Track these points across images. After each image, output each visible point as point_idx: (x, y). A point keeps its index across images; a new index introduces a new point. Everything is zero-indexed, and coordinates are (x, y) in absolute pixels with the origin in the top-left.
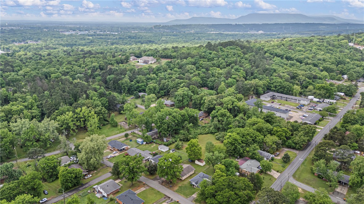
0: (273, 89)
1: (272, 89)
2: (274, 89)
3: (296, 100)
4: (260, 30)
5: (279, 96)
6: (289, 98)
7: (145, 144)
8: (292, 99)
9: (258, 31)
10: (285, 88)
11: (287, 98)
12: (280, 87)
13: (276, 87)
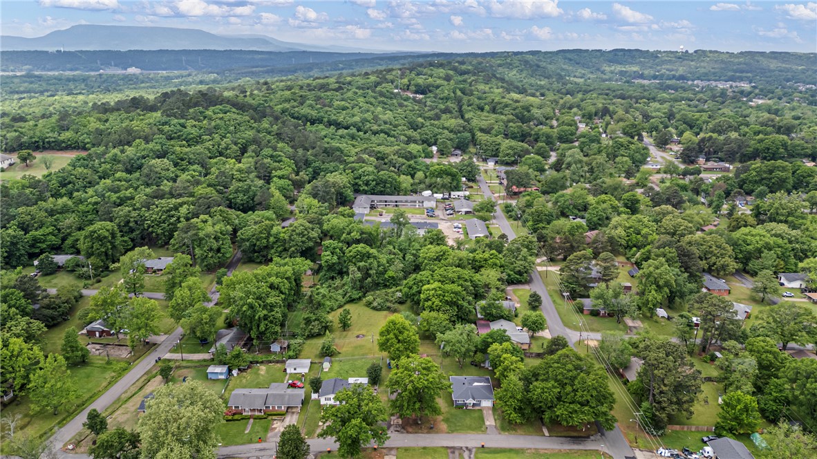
0: (363, 190)
1: (361, 189)
2: (366, 188)
3: (415, 202)
4: (131, 66)
5: (381, 201)
6: (401, 201)
7: (238, 374)
8: (406, 202)
9: (126, 69)
10: (386, 183)
11: (396, 202)
12: (374, 182)
13: (367, 184)
